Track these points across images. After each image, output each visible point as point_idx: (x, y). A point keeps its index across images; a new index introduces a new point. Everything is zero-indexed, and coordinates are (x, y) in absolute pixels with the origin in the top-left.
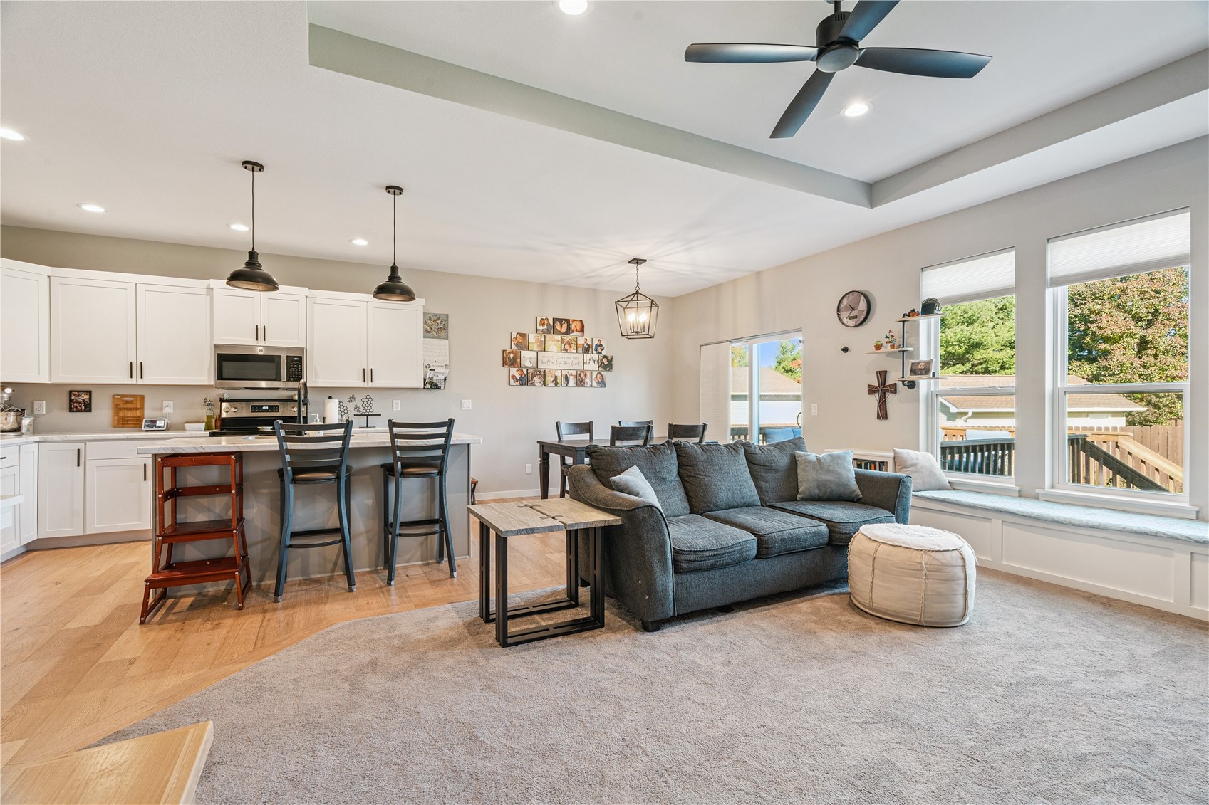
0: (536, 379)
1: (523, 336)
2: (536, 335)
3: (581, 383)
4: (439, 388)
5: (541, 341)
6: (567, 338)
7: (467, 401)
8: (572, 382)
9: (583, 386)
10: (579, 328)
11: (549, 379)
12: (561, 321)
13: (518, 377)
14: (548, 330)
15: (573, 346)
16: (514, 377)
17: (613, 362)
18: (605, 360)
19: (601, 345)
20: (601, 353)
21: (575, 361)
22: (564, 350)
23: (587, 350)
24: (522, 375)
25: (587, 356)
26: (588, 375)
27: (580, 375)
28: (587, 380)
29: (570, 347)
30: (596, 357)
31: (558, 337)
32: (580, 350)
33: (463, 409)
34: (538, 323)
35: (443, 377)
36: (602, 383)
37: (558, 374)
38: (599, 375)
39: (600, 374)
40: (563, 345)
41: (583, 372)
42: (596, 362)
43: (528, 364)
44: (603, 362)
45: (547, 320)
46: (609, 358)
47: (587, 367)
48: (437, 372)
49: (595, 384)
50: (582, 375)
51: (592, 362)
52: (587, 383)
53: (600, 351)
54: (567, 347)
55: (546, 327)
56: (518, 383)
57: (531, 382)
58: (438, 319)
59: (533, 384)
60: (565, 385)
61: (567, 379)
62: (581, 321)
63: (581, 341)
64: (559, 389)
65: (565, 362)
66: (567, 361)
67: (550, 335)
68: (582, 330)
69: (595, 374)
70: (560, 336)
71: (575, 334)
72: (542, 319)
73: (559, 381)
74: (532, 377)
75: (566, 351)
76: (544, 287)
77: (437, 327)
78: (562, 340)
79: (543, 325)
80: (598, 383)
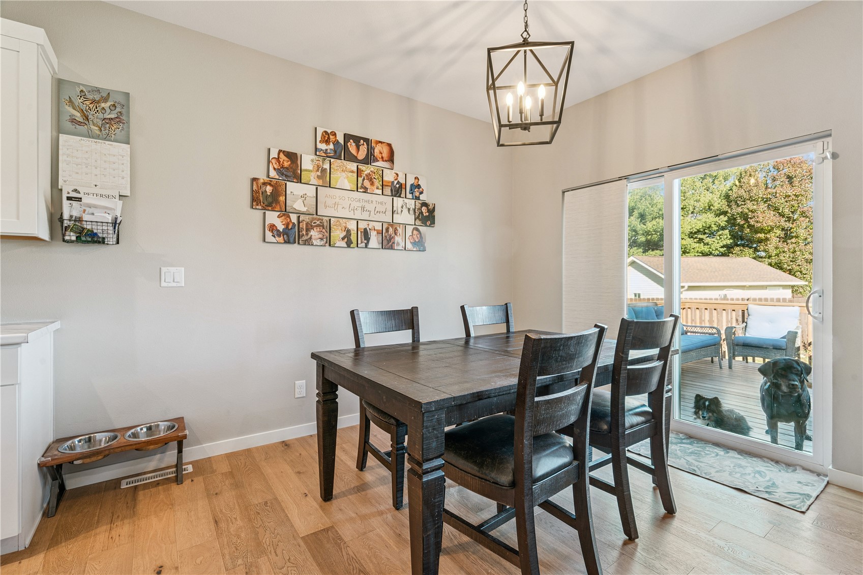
0: (314, 233)
1: (293, 157)
2: (314, 157)
3: (388, 243)
4: (102, 241)
5: (324, 170)
6: (366, 169)
7: (172, 269)
8: (374, 241)
9: (392, 248)
10: (385, 155)
11: (338, 234)
12: (357, 140)
13: (281, 227)
14: (335, 152)
15: (378, 183)
16: (272, 227)
17: (436, 213)
18: (424, 209)
19: (419, 186)
20: (418, 198)
21: (380, 208)
22: (362, 187)
23: (397, 191)
24: (287, 225)
25: (399, 202)
26: (400, 230)
27: (387, 230)
28: (398, 239)
29: (372, 184)
30: (411, 203)
31: (353, 166)
32: (388, 191)
33: (163, 284)
34: (319, 139)
35: (109, 219)
36: (420, 245)
37: (352, 226)
38: (415, 232)
39: (417, 230)
40: (360, 179)
41: (392, 226)
42: (412, 212)
43: (299, 206)
44: (422, 213)
45: (335, 134)
46: (431, 207)
47: (398, 219)
48: (90, 206)
49: (409, 246)
50: (391, 230)
51: (405, 210)
52: (398, 244)
53: (417, 194)
54: (367, 183)
55: (331, 146)
56: (281, 239)
57: (305, 238)
58: (105, 100)
59: (308, 242)
60: (363, 245)
61: (366, 235)
62: (389, 145)
63: (389, 176)
64: (354, 252)
65: (363, 208)
66: (369, 207)
67: (339, 161)
68: (391, 159)
69: (409, 229)
70: (355, 165)
71: (380, 163)
72: (326, 132)
73: (353, 238)
74: (308, 230)
75: (366, 190)
76: (328, 78)
77: (101, 116)
78: (359, 172)
79: (327, 142)
80: (414, 243)
